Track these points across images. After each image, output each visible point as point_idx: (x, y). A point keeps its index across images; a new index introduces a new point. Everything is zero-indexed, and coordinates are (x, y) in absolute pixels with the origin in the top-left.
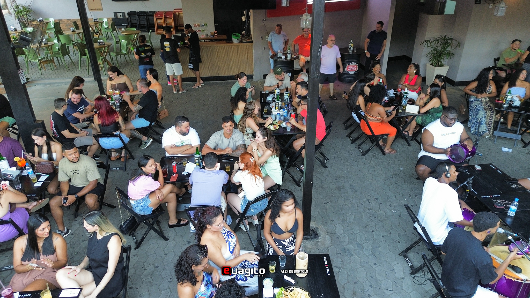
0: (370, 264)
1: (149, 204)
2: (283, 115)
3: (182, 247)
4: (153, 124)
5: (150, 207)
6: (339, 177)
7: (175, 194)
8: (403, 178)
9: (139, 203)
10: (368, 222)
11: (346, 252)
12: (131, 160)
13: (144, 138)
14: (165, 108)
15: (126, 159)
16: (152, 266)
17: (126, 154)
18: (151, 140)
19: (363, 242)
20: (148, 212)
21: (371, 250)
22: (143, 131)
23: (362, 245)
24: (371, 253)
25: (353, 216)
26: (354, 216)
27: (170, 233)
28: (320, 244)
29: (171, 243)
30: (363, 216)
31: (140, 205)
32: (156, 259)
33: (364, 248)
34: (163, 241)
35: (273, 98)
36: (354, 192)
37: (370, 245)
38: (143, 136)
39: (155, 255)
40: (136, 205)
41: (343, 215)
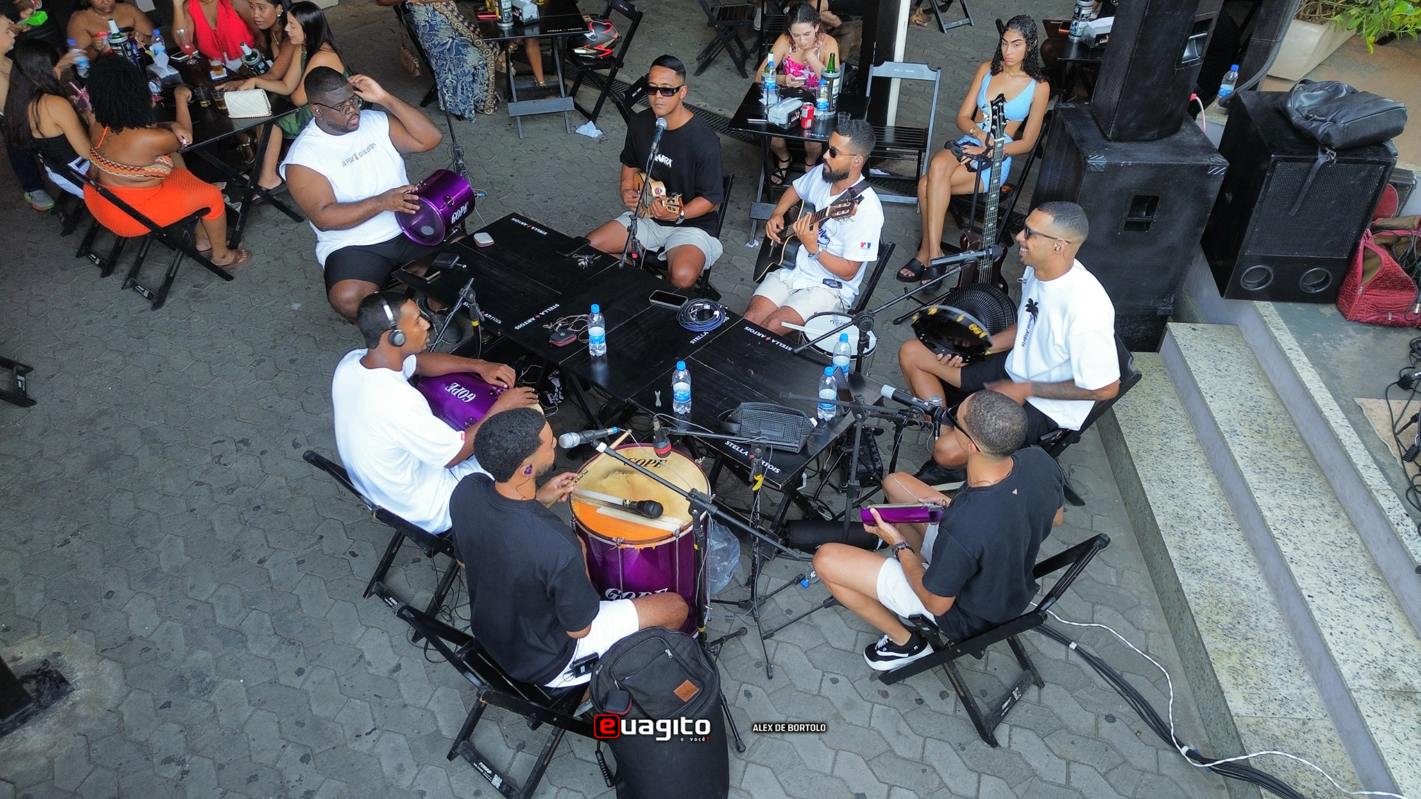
0: (283, 680)
6: (91, 422)
8: (308, 335)
10: (237, 537)
11: (188, 689)
19: (238, 617)
21: (272, 631)
23: (237, 631)
24: (275, 640)
25: (180, 541)
26: (185, 539)
28: (82, 710)
30: (216, 523)
33: (250, 637)
36: (161, 452)
37: (266, 615)
41: (143, 556)
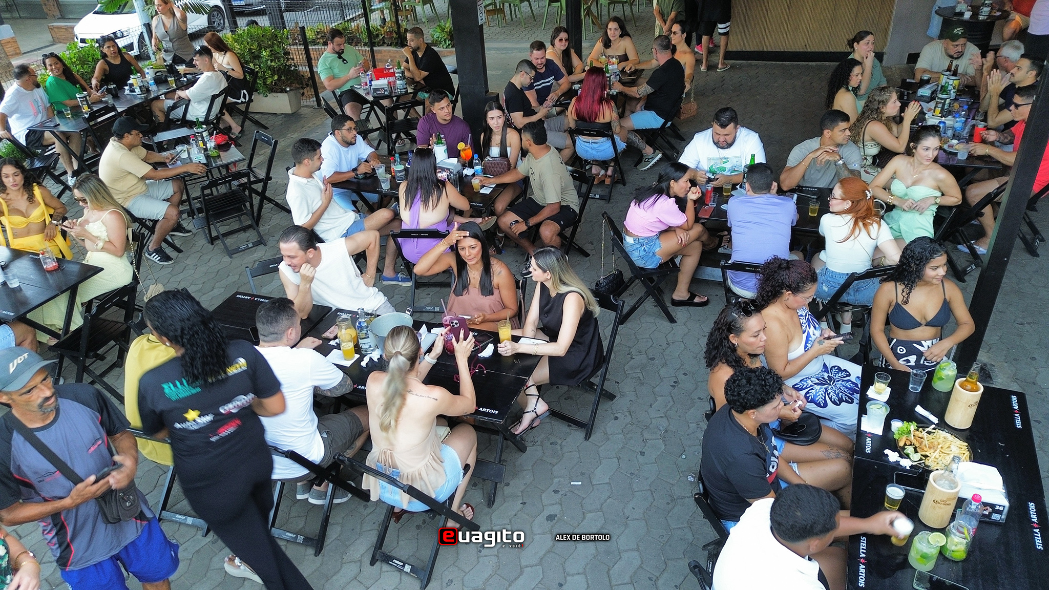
1: (657, 250)
2: (953, 128)
3: (699, 339)
4: (669, 124)
5: (658, 256)
7: (701, 243)
9: (642, 245)
12: (620, 186)
13: (648, 150)
14: (692, 99)
15: (614, 180)
16: (645, 356)
17: (614, 171)
18: (660, 156)
20: (651, 265)
22: (649, 136)
27: (680, 313)
29: (679, 329)
31: (642, 248)
32: (651, 346)
34: (666, 324)
35: (933, 93)
38: (647, 145)
39: (650, 340)
40: (635, 247)
